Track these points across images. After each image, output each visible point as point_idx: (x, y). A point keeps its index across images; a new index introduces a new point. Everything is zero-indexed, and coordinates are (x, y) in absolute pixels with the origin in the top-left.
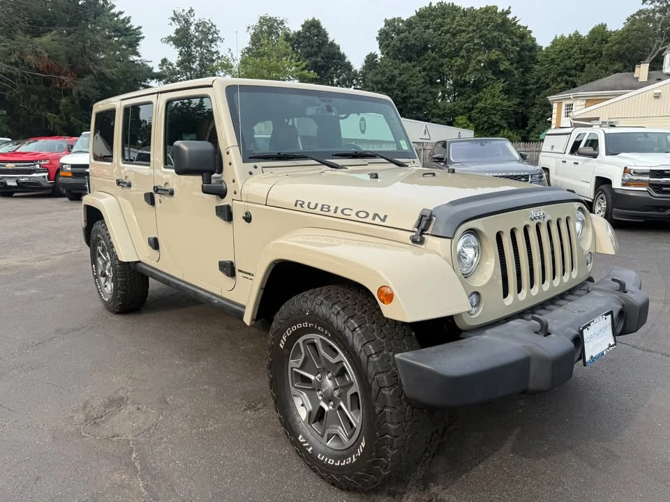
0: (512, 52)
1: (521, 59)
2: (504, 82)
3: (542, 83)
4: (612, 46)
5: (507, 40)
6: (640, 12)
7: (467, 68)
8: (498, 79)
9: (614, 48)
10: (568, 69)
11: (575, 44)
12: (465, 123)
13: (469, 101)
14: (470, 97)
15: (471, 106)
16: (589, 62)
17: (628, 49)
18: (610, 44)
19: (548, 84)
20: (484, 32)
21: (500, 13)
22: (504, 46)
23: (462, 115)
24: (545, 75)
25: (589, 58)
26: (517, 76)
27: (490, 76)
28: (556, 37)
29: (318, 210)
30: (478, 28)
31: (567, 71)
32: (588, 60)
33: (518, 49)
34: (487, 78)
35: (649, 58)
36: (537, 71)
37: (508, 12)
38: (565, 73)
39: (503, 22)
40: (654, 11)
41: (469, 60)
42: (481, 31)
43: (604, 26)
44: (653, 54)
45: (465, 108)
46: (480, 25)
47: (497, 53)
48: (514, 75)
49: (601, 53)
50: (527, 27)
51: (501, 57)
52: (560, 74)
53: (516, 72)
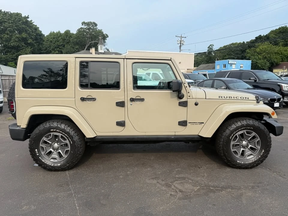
0: (33, 35)
1: (36, 39)
2: (31, 48)
3: (48, 50)
4: (74, 39)
5: (29, 30)
6: (81, 28)
7: (11, 40)
8: (28, 46)
9: (75, 40)
10: (59, 46)
11: (60, 36)
12: (14, 66)
13: (14, 55)
14: (14, 54)
15: (15, 58)
16: (66, 44)
17: (79, 41)
18: (73, 38)
19: (51, 51)
20: (18, 24)
21: (24, 17)
22: (28, 32)
23: (12, 61)
24: (49, 47)
25: (66, 42)
26: (36, 46)
27: (23, 45)
28: (51, 32)
29: (228, 98)
30: (14, 22)
31: (58, 46)
32: (66, 43)
33: (35, 34)
34: (22, 45)
35: (87, 45)
36: (45, 45)
37: (28, 17)
38: (58, 47)
39: (26, 21)
40: (86, 29)
41: (11, 36)
42: (16, 24)
43: (69, 31)
44: (88, 44)
45: (12, 58)
46: (15, 21)
47: (26, 35)
48: (35, 46)
49: (70, 41)
50: (36, 26)
51: (28, 36)
52: (55, 47)
53: (35, 44)
